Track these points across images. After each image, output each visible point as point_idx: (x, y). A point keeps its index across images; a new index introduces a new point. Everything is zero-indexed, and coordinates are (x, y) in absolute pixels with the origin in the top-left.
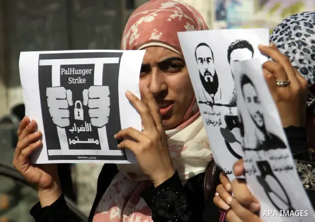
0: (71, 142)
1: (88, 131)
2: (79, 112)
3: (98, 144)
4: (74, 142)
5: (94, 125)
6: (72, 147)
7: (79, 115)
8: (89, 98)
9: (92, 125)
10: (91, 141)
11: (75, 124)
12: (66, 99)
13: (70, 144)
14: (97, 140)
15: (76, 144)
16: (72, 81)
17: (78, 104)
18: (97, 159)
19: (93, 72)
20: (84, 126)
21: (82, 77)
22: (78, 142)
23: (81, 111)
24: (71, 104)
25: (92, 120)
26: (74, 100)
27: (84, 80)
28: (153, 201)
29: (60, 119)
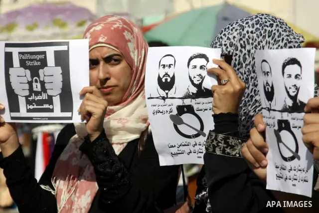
0: (28, 107)
1: (44, 98)
2: (37, 86)
3: (52, 108)
4: (31, 107)
5: (49, 94)
6: (29, 111)
7: (37, 88)
8: (45, 76)
9: (47, 94)
10: (46, 106)
11: (33, 94)
12: (25, 76)
13: (28, 108)
14: (51, 106)
15: (33, 108)
16: (28, 63)
17: (36, 80)
18: (48, 120)
19: (45, 57)
20: (41, 95)
21: (37, 61)
22: (35, 107)
23: (39, 85)
24: (30, 80)
25: (48, 91)
26: (32, 77)
27: (39, 63)
28: (94, 149)
29: (21, 90)
